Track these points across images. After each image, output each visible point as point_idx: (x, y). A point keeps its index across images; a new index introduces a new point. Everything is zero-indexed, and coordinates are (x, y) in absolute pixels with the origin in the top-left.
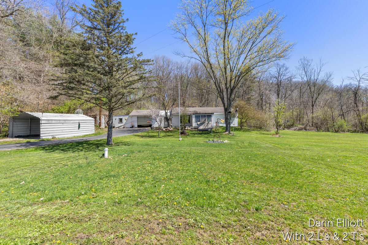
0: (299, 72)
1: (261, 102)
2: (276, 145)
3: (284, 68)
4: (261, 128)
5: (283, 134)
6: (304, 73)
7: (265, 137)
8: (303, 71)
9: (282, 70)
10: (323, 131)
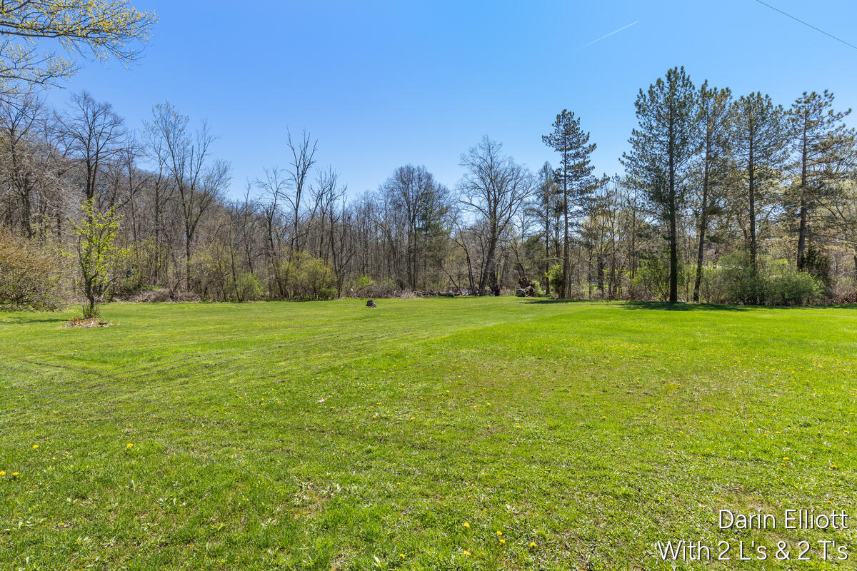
0: (153, 139)
1: (22, 207)
2: (93, 366)
3: (109, 119)
4: (19, 299)
5: (111, 315)
6: (165, 146)
7: (36, 334)
8: (164, 141)
9: (100, 119)
10: (214, 301)
